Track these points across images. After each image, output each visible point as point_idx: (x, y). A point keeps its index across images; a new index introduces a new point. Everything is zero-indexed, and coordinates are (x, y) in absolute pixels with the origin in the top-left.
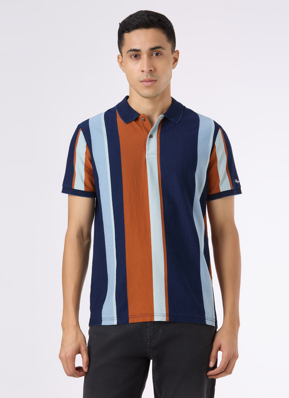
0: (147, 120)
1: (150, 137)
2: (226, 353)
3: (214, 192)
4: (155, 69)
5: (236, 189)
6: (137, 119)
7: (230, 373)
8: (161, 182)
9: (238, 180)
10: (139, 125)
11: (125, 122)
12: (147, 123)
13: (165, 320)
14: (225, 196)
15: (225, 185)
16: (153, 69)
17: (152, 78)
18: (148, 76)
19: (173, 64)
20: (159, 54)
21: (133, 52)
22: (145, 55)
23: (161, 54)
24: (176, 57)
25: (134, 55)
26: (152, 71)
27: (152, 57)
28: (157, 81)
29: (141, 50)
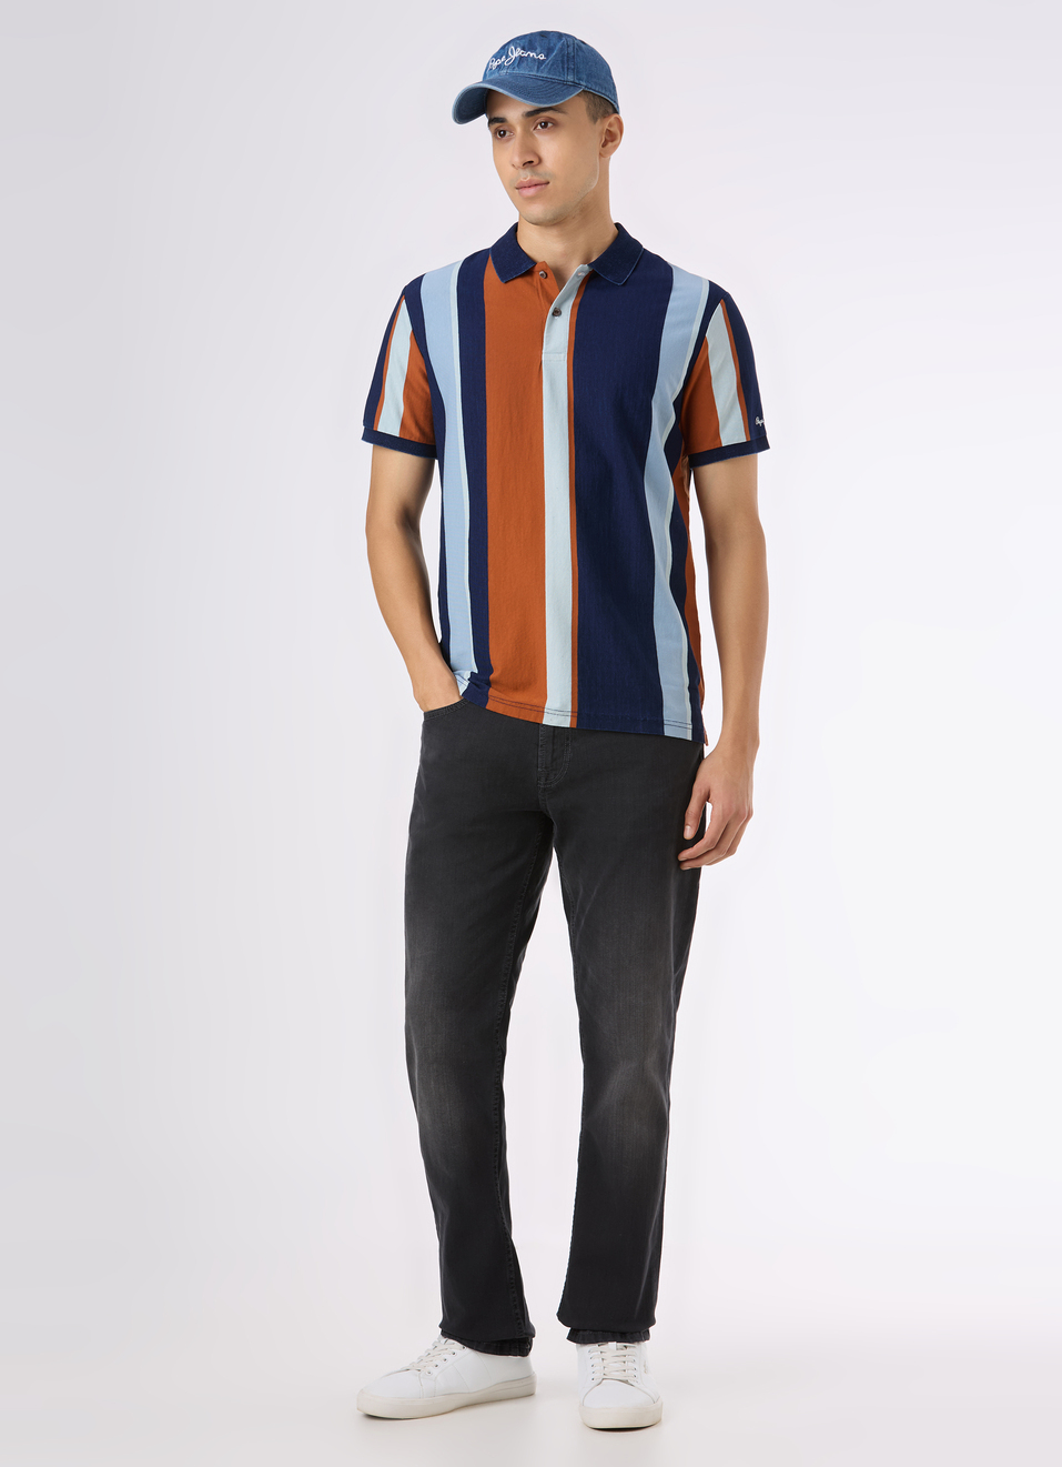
0: (550, 275)
1: (553, 314)
2: (719, 807)
3: (706, 446)
4: (540, 161)
5: (757, 440)
6: (530, 273)
7: (731, 851)
8: (573, 414)
9: (761, 418)
10: (532, 285)
11: (502, 280)
12: (551, 282)
13: (567, 725)
14: (733, 456)
15: (732, 431)
16: (536, 161)
17: (537, 179)
18: (526, 176)
19: (603, 146)
20: (550, 125)
21: (497, 125)
22: (519, 130)
23: (556, 124)
24: (612, 129)
25: (501, 130)
26: (534, 164)
27: (535, 132)
28: (550, 186)
29: (508, 119)
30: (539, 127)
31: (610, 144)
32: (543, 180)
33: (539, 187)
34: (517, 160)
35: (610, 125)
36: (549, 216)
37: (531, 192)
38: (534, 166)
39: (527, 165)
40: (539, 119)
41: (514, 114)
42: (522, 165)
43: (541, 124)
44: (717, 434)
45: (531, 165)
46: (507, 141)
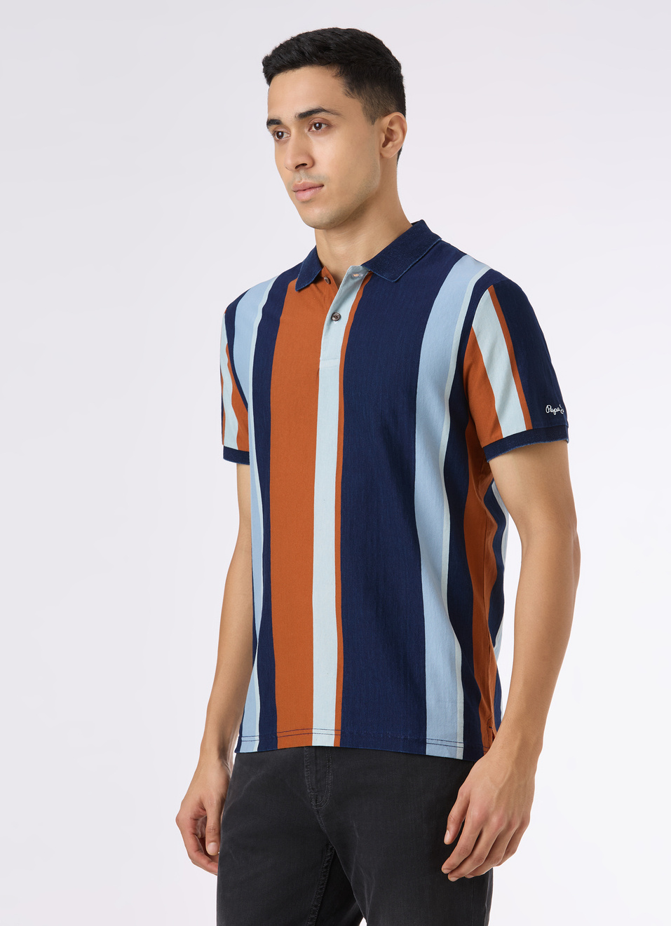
0: (332, 279)
1: (332, 320)
5: (549, 429)
6: (318, 280)
8: (343, 421)
10: (320, 292)
11: (298, 290)
12: (333, 287)
14: (514, 448)
16: (309, 163)
17: (310, 181)
18: (302, 178)
19: (385, 145)
20: (323, 126)
21: (274, 127)
22: (294, 131)
23: (329, 126)
24: (393, 128)
25: (279, 132)
26: (307, 166)
27: (309, 134)
28: (324, 188)
29: (283, 120)
30: (313, 129)
31: (390, 144)
32: (317, 183)
33: (313, 190)
34: (290, 162)
35: (391, 123)
36: (326, 220)
37: (307, 194)
38: (308, 168)
39: (301, 167)
40: (313, 120)
41: (288, 116)
42: (297, 167)
43: (315, 125)
44: (496, 425)
45: (304, 167)
46: (286, 142)
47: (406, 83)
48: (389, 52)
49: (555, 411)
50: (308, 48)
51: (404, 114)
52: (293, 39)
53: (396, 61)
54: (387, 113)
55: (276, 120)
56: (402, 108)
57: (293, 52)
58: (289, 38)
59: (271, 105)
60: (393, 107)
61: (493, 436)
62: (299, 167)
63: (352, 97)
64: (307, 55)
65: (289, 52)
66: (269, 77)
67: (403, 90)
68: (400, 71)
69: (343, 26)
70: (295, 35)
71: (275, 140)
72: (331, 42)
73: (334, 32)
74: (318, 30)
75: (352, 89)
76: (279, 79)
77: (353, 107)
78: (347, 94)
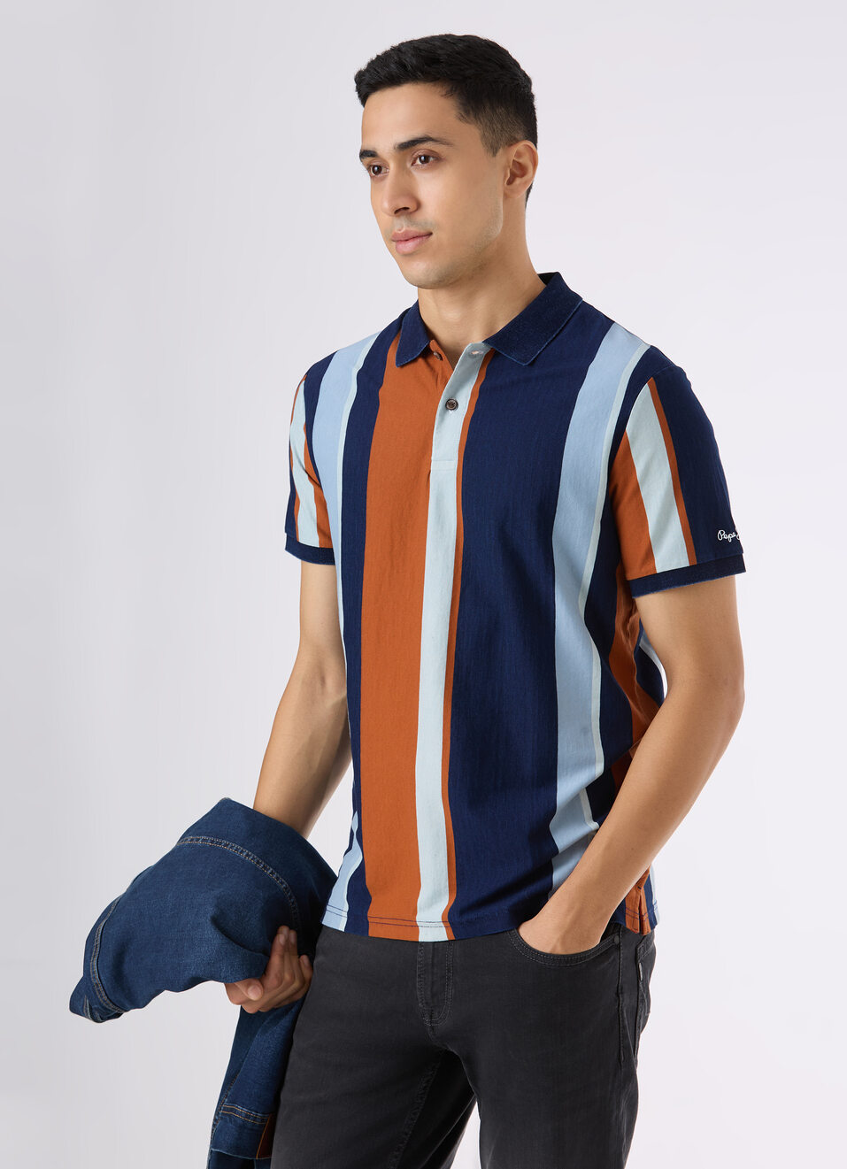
0: (443, 355)
1: (446, 408)
4: (419, 205)
5: (718, 561)
6: (427, 354)
8: (462, 540)
10: (432, 369)
11: (397, 363)
15: (669, 552)
16: (412, 206)
17: (414, 229)
18: (402, 226)
19: (510, 182)
20: (431, 159)
21: (368, 160)
22: (392, 166)
23: (438, 159)
24: (521, 161)
25: (374, 167)
26: (410, 211)
27: (412, 169)
28: (432, 238)
29: (378, 152)
30: (418, 162)
31: (518, 181)
32: (422, 231)
33: (418, 240)
34: (388, 205)
35: (519, 155)
36: (433, 278)
37: (410, 246)
38: (411, 213)
39: (403, 211)
40: (418, 151)
41: (385, 146)
42: (397, 212)
43: (420, 157)
44: (649, 555)
45: (406, 211)
46: (383, 179)
47: (538, 103)
48: (516, 64)
49: (729, 537)
50: (410, 60)
51: (535, 142)
52: (394, 49)
53: (525, 75)
54: (512, 141)
55: (370, 151)
56: (533, 136)
57: (392, 66)
58: (388, 48)
59: (365, 133)
60: (519, 135)
61: (643, 570)
62: (398, 212)
63: (468, 122)
64: (410, 68)
65: (388, 66)
66: (364, 98)
67: (535, 113)
68: (530, 89)
69: (459, 32)
70: (396, 43)
71: (371, 177)
72: (440, 52)
73: (447, 40)
74: (427, 38)
75: (467, 112)
76: (376, 98)
77: (470, 135)
78: (461, 118)
